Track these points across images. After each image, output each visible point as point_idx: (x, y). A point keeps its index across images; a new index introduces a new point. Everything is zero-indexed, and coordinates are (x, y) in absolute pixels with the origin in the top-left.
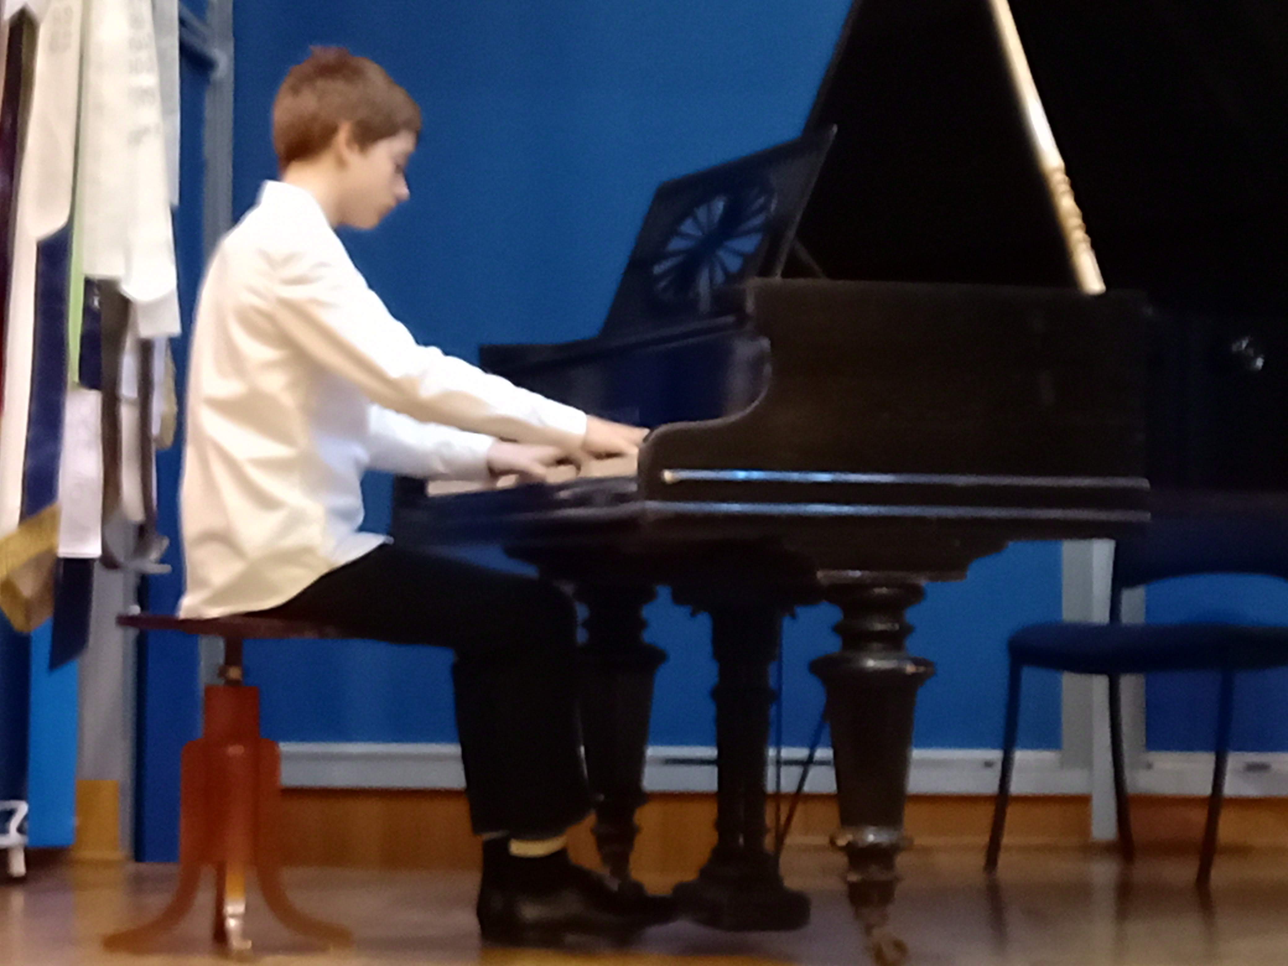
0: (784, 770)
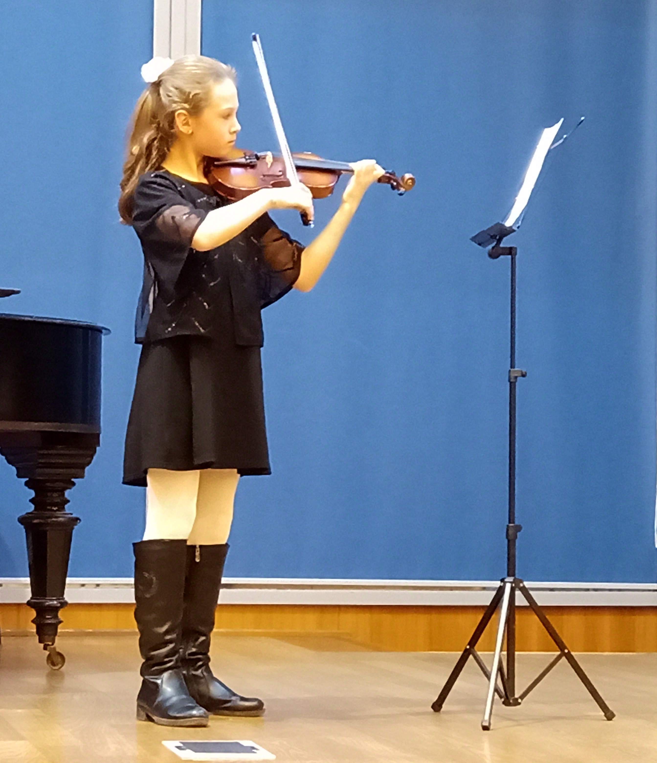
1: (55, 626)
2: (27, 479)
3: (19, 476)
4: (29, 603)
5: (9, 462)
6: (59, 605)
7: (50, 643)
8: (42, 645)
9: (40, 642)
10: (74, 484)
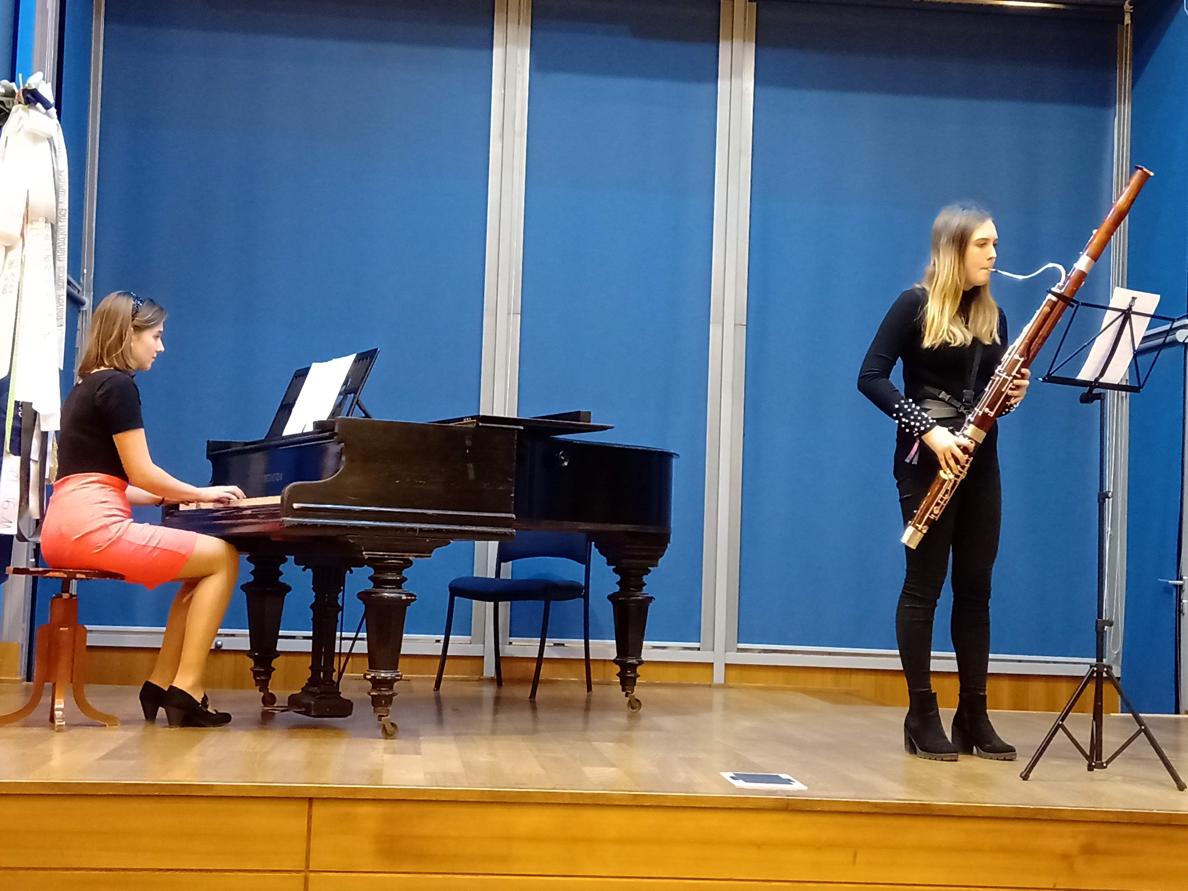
0: (343, 642)
1: (634, 680)
2: (615, 567)
3: (609, 564)
4: (615, 661)
5: (601, 553)
6: (637, 663)
7: (630, 692)
8: (624, 693)
9: (623, 690)
10: (649, 571)
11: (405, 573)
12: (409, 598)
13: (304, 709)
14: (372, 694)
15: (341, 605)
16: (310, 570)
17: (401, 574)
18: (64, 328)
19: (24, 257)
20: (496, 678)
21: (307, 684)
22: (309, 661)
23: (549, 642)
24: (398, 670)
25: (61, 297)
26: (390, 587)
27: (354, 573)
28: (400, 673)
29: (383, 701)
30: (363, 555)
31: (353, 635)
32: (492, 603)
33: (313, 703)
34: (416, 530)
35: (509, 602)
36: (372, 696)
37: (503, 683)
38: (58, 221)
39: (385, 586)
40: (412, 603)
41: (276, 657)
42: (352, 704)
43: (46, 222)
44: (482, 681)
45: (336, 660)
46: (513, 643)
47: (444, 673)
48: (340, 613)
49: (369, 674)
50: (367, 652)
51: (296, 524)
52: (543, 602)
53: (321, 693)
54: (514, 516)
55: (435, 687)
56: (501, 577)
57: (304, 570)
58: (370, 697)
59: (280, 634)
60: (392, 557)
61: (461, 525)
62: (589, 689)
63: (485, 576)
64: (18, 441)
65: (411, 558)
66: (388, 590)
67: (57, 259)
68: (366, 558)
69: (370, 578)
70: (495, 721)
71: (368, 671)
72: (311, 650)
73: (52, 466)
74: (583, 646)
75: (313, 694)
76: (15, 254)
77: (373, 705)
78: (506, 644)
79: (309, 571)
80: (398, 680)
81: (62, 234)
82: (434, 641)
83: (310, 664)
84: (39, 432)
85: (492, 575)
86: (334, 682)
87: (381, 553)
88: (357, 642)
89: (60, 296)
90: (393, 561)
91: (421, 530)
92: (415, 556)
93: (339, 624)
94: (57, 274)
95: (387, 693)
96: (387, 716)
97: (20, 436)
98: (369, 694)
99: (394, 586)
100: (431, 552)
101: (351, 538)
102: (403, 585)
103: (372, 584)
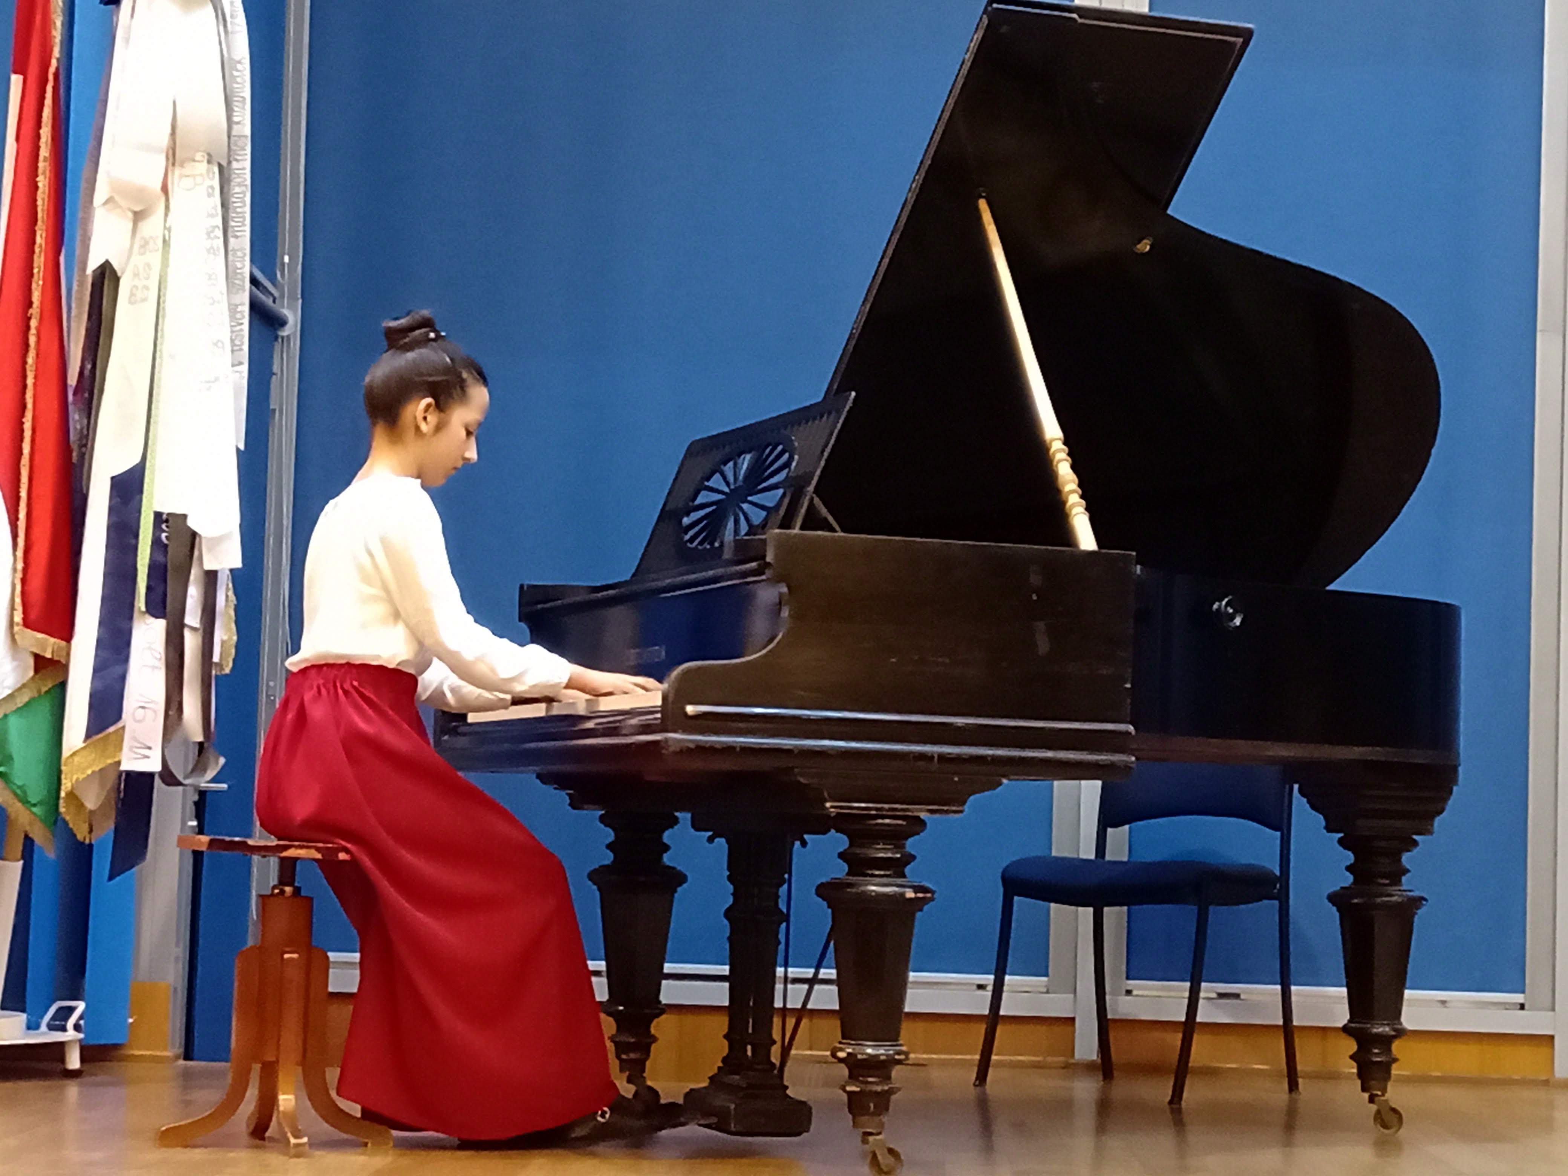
1: (1386, 1068)
2: (1341, 835)
3: (1329, 829)
4: (1345, 1029)
5: (1313, 807)
6: (1393, 1033)
7: (1379, 1093)
8: (1366, 1095)
9: (1364, 1090)
10: (1415, 843)
11: (911, 845)
12: (920, 895)
13: (713, 1120)
14: (848, 1088)
15: (785, 910)
16: (723, 840)
17: (903, 846)
18: (245, 368)
19: (169, 232)
20: (1099, 1061)
21: (719, 1068)
22: (722, 1024)
23: (1208, 989)
24: (901, 1042)
25: (240, 308)
26: (882, 873)
27: (809, 846)
28: (904, 1048)
29: (872, 1105)
30: (827, 809)
31: (809, 973)
32: (1091, 909)
33: (733, 1106)
34: (932, 757)
35: (1125, 908)
36: (850, 1094)
37: (1116, 1074)
38: (231, 159)
39: (870, 872)
40: (926, 908)
41: (658, 1015)
42: (810, 1109)
43: (209, 162)
44: (1072, 1068)
45: (777, 1021)
46: (1135, 992)
47: (995, 1050)
48: (784, 925)
49: (842, 1050)
50: (837, 1007)
51: (692, 746)
52: (1195, 908)
53: (750, 1086)
54: (1131, 728)
55: (977, 1079)
56: (1108, 858)
57: (710, 840)
58: (845, 1097)
59: (666, 971)
60: (884, 813)
61: (1023, 747)
62: (1293, 1086)
63: (1075, 856)
64: (160, 590)
65: (923, 815)
66: (878, 880)
67: (230, 234)
68: (833, 815)
69: (841, 855)
70: (1099, 1149)
71: (840, 1043)
72: (727, 1004)
73: (225, 638)
74: (1279, 998)
75: (732, 1089)
76: (152, 227)
77: (850, 1111)
78: (1121, 995)
79: (721, 841)
80: (899, 1062)
81: (239, 185)
82: (975, 987)
83: (725, 1029)
84: (202, 574)
85: (1088, 852)
86: (773, 1065)
87: (863, 805)
88: (817, 987)
89: (237, 306)
90: (887, 821)
91: (942, 757)
92: (932, 812)
93: (782, 947)
94: (230, 263)
95: (879, 1088)
96: (879, 1134)
97: (165, 581)
98: (843, 1088)
99: (888, 873)
100: (964, 803)
101: (802, 775)
102: (907, 870)
103: (846, 868)
